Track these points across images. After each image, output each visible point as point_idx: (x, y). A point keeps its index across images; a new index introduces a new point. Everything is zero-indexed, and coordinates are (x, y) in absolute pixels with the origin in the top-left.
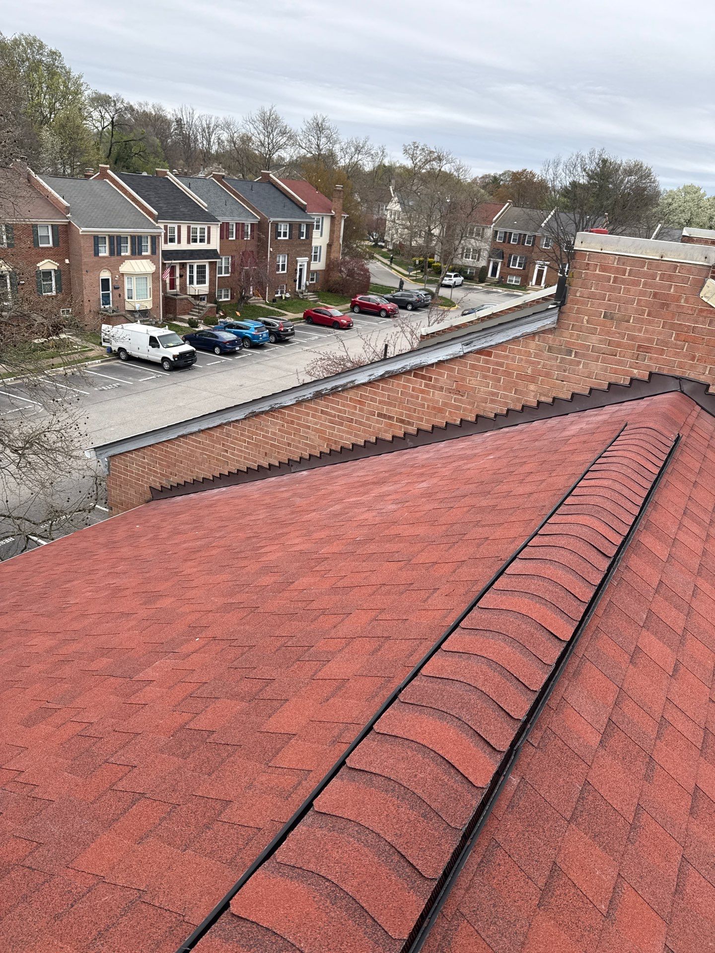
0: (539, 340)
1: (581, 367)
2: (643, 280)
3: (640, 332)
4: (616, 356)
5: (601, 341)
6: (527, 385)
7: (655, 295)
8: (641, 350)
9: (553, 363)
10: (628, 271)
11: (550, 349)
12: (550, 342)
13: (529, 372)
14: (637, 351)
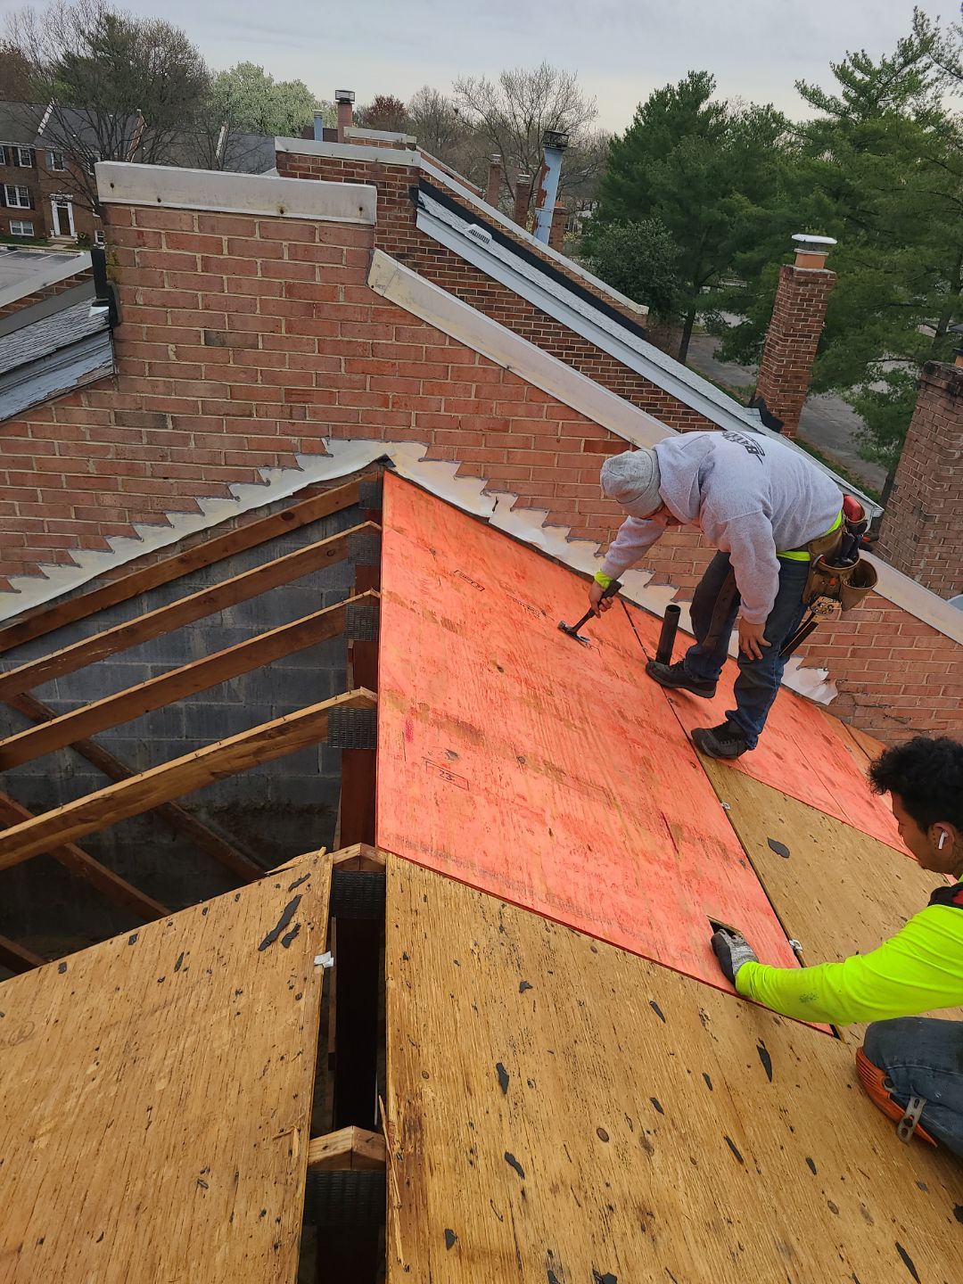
0: (90, 402)
1: (192, 445)
2: (259, 261)
3: (283, 364)
4: (251, 415)
5: (214, 391)
6: (97, 498)
7: (290, 289)
8: (294, 398)
9: (135, 445)
10: (225, 244)
11: (119, 419)
12: (115, 405)
13: (92, 468)
14: (286, 402)
